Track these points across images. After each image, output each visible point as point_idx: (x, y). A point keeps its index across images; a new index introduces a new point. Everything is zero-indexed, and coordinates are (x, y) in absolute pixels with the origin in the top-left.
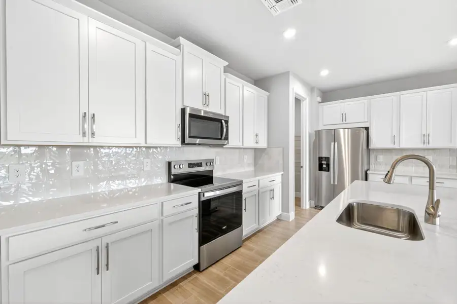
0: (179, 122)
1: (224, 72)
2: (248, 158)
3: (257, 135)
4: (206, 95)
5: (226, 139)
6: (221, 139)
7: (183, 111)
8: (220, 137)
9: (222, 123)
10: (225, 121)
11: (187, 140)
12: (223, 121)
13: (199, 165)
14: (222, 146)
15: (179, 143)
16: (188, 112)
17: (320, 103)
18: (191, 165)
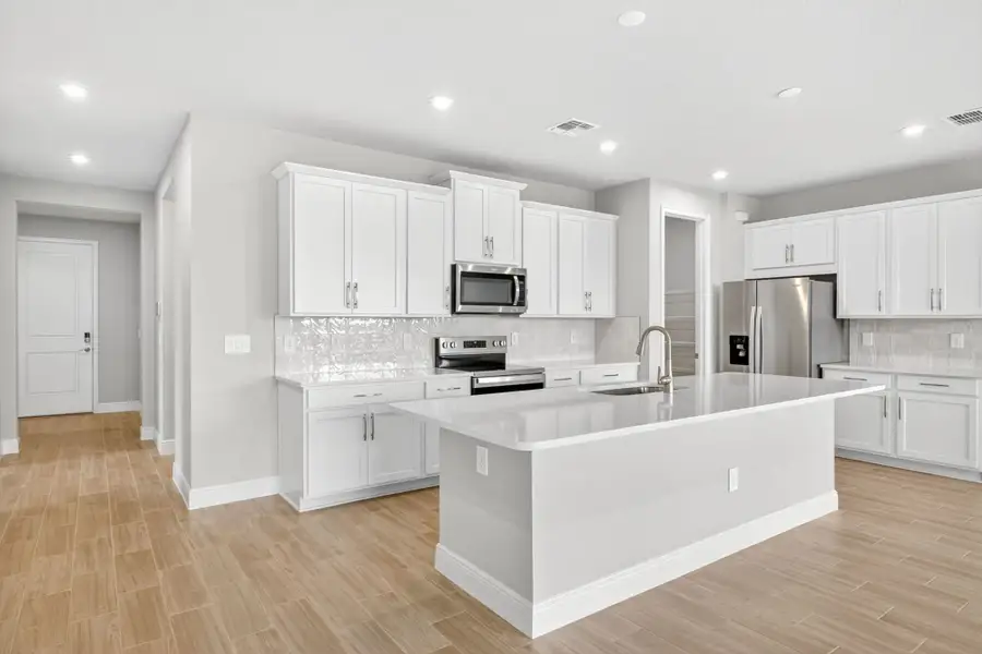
0: (448, 283)
1: (521, 199)
2: (580, 337)
3: (588, 295)
4: (489, 241)
5: (522, 303)
6: (512, 305)
7: (454, 268)
8: (510, 302)
9: (513, 280)
10: (519, 276)
11: (459, 308)
12: (516, 278)
13: (481, 344)
14: (517, 315)
15: (447, 312)
16: (460, 270)
17: (744, 223)
18: (468, 344)
